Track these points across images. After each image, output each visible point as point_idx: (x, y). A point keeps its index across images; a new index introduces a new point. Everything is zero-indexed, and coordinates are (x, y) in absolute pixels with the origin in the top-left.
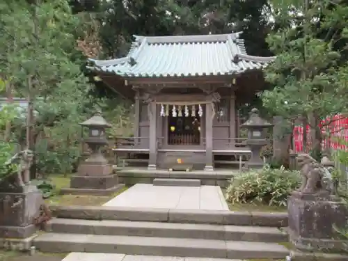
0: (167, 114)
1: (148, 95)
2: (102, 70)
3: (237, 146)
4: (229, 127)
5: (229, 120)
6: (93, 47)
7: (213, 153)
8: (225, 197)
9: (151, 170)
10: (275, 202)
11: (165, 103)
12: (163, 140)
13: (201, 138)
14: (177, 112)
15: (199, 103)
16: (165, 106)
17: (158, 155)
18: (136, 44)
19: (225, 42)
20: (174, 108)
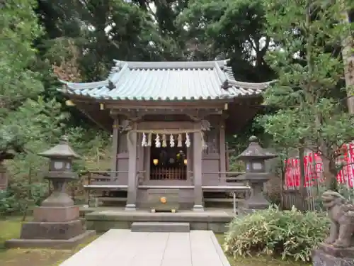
0: (150, 144)
1: (127, 122)
2: (75, 94)
3: (228, 181)
4: (219, 160)
5: (219, 152)
6: (70, 73)
7: (203, 189)
8: (223, 248)
9: (129, 211)
10: (289, 254)
11: (147, 131)
12: (144, 174)
13: (188, 172)
14: (161, 142)
15: (187, 132)
16: (147, 135)
17: (138, 193)
18: (117, 68)
19: (212, 69)
20: (158, 137)
